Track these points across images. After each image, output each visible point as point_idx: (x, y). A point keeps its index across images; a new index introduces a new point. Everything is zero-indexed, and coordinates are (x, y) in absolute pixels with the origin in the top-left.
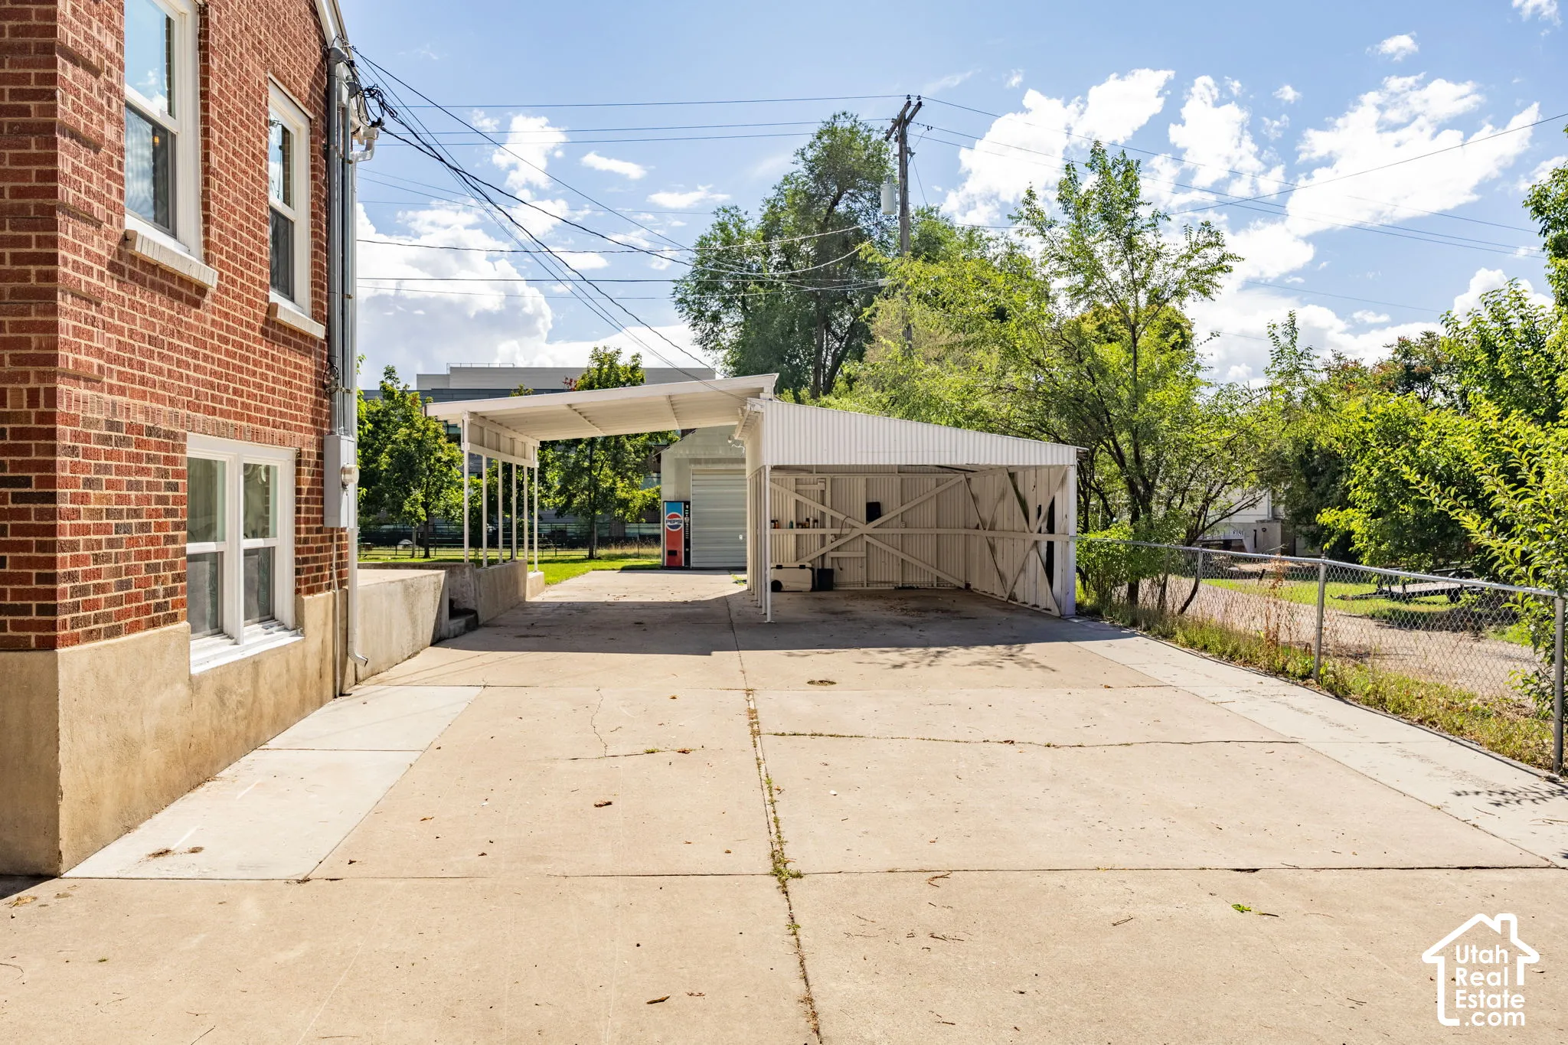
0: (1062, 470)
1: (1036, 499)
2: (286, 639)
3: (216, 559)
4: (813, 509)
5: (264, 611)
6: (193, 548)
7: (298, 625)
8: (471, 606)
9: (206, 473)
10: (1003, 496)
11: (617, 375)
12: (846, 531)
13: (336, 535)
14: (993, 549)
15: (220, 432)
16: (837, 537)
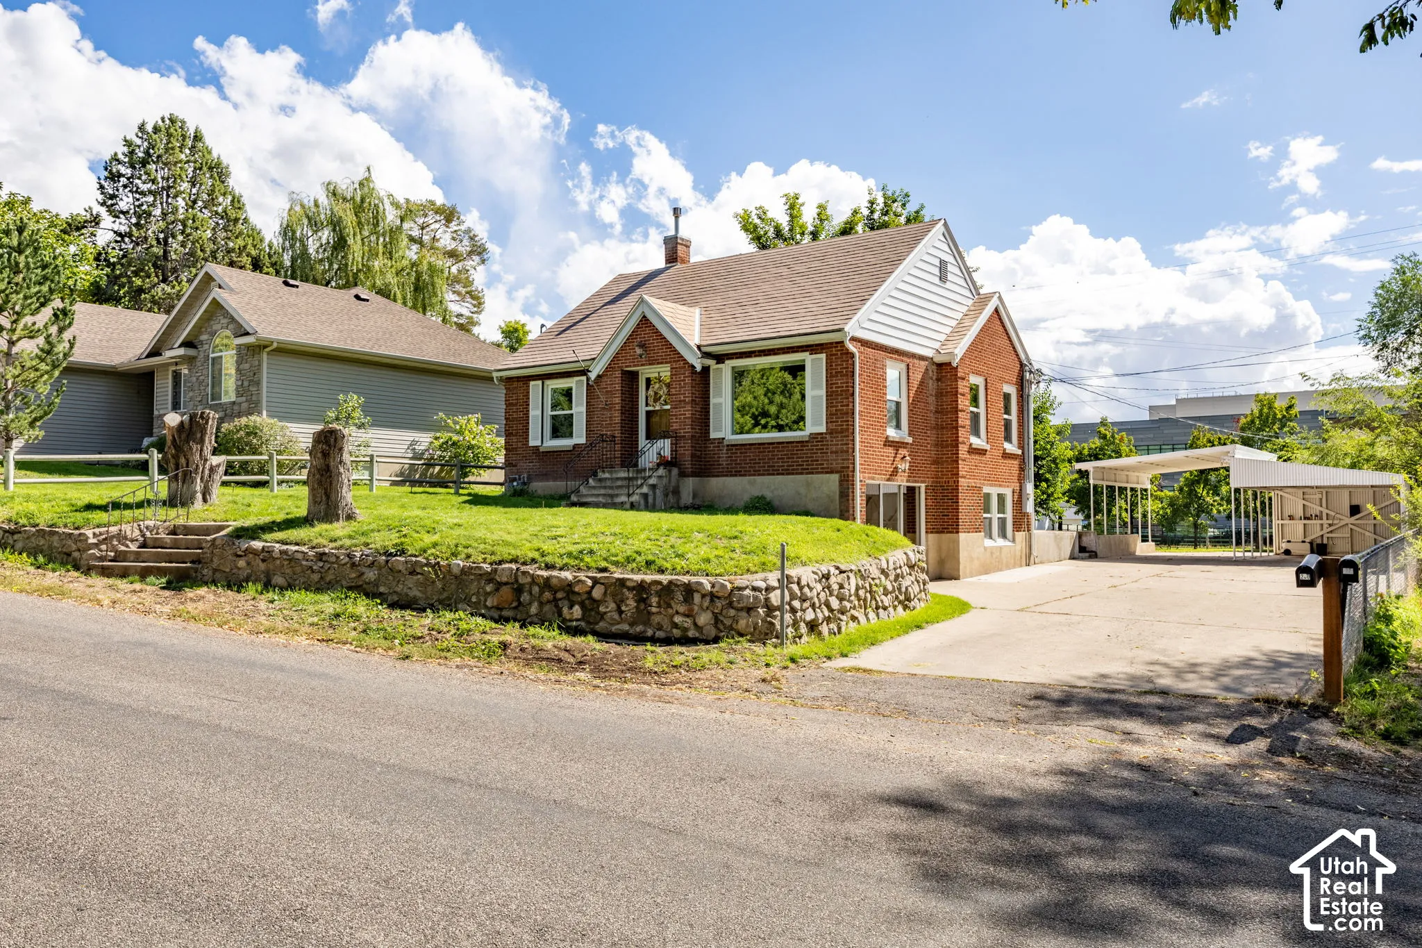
2: (1010, 544)
3: (990, 519)
4: (1315, 509)
5: (1003, 535)
6: (985, 515)
7: (1014, 541)
8: (1094, 549)
9: (988, 496)
11: (1275, 414)
12: (1335, 522)
13: (1027, 515)
15: (991, 485)
16: (1330, 525)
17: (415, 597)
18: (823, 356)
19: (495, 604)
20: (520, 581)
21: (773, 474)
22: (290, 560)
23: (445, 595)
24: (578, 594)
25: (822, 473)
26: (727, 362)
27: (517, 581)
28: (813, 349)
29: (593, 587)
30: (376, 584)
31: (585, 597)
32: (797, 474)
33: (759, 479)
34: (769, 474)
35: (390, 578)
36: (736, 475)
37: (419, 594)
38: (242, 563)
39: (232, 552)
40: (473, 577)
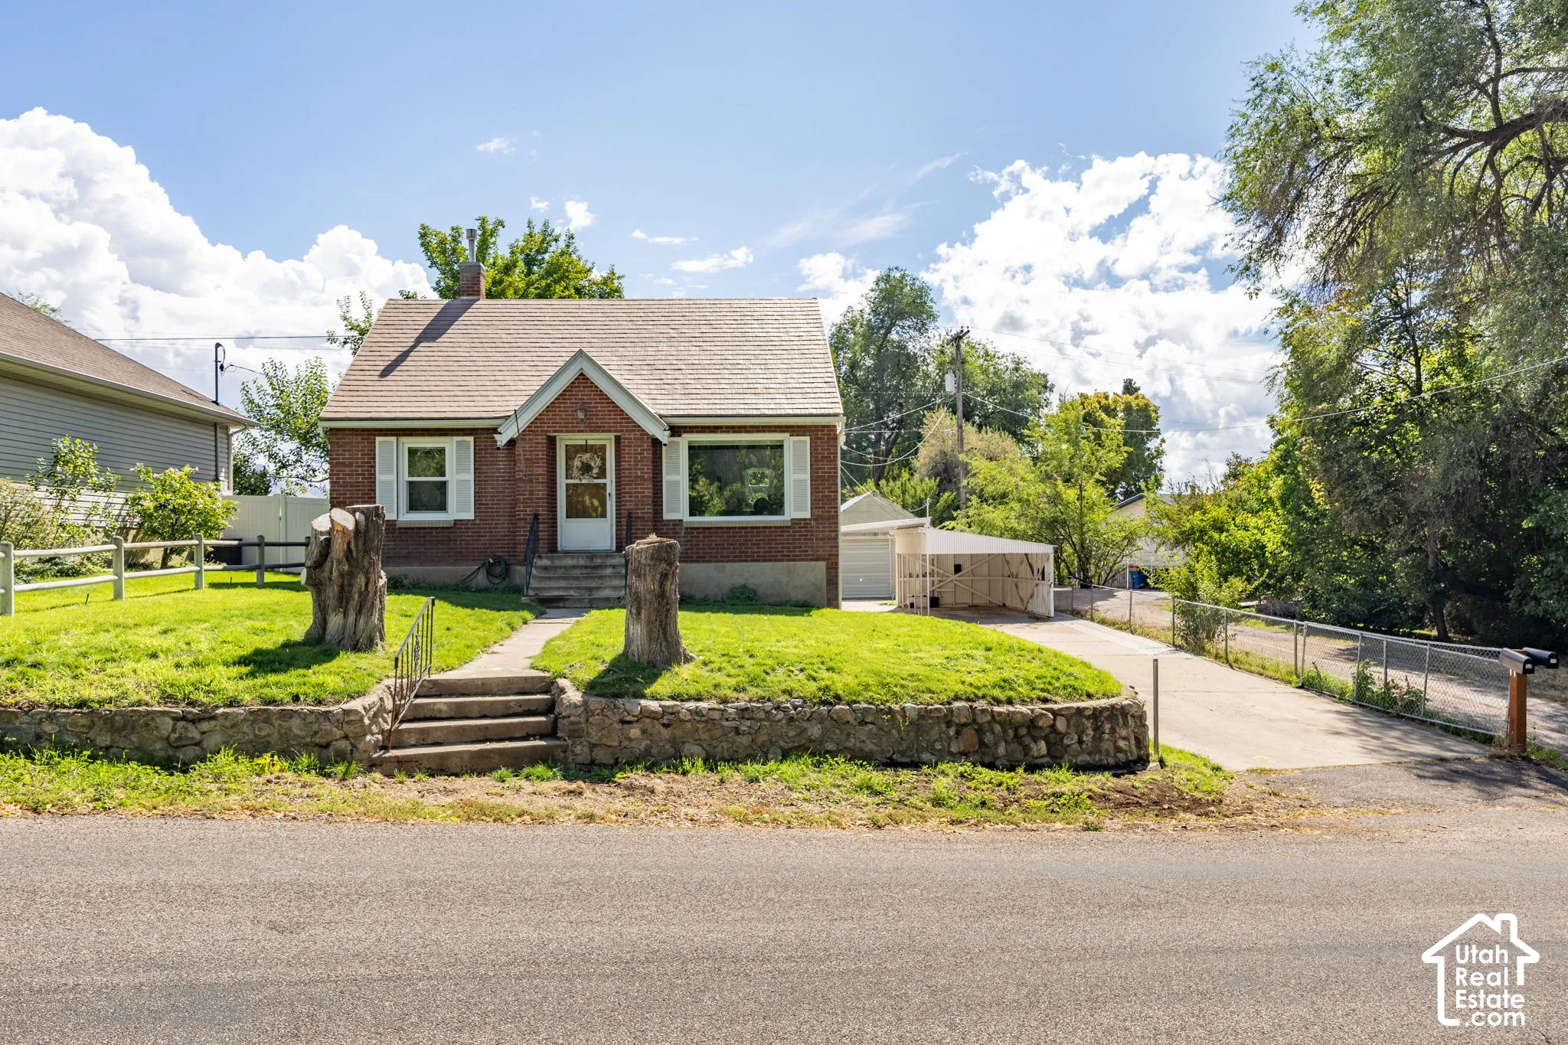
0: (1047, 556)
1: (1037, 566)
10: (1022, 562)
12: (944, 578)
14: (1017, 587)
16: (940, 581)
17: (871, 751)
18: (807, 439)
19: (962, 749)
20: (979, 720)
21: (746, 561)
22: (707, 721)
23: (905, 745)
24: (1041, 728)
25: (807, 560)
26: (684, 435)
27: (974, 721)
28: (795, 430)
29: (1055, 720)
30: (821, 741)
31: (1047, 731)
32: (775, 561)
33: (729, 566)
34: (740, 561)
35: (838, 731)
36: (698, 562)
37: (874, 748)
38: (635, 732)
39: (617, 718)
40: (931, 721)
